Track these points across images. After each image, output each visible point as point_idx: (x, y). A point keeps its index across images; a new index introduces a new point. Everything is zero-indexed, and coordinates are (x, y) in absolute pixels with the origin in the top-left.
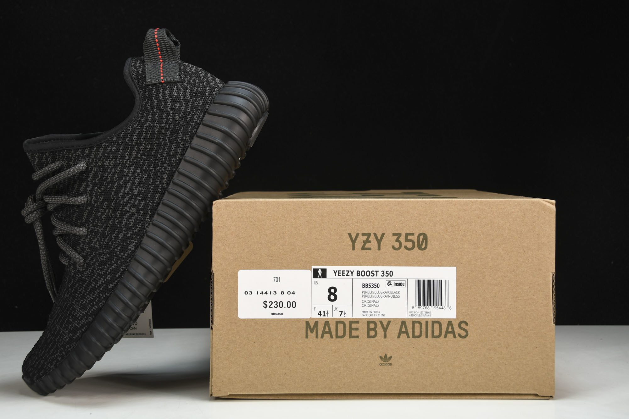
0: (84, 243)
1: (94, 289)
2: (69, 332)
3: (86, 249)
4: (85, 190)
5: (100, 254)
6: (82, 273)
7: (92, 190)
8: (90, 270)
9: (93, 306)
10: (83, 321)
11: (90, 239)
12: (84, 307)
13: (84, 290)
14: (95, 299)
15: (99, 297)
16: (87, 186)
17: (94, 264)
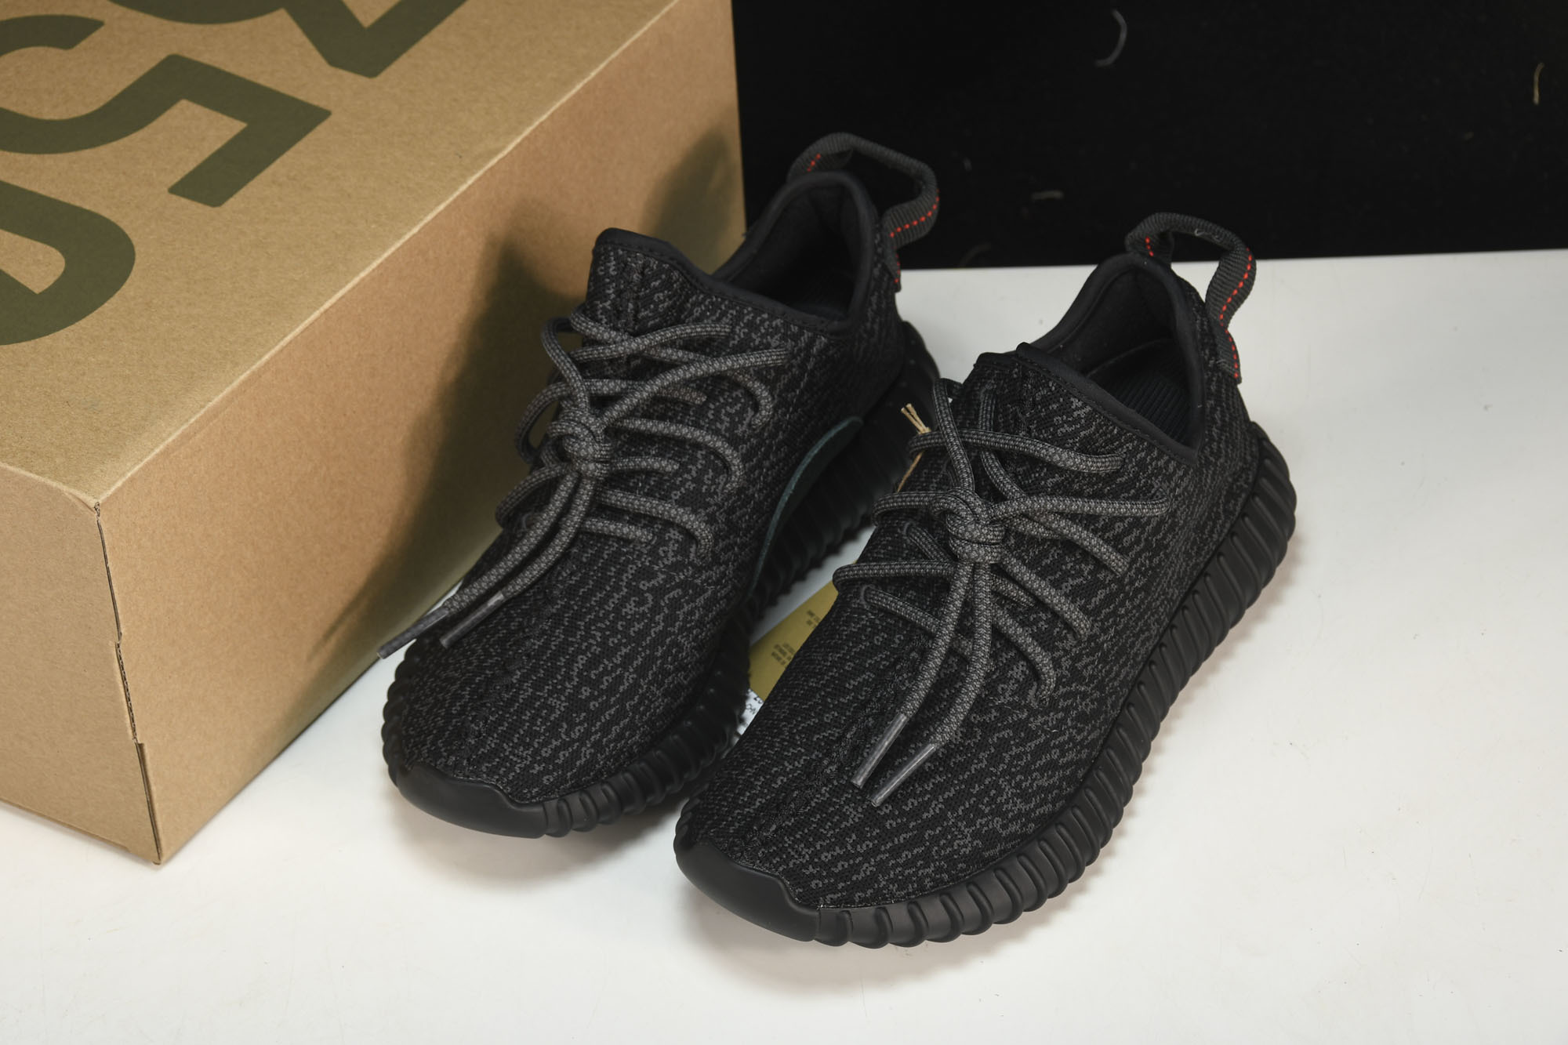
0: (1066, 652)
1: (1053, 766)
2: (976, 835)
3: (1064, 668)
4: (1131, 548)
5: (1084, 696)
6: (1033, 713)
7: (1139, 554)
8: (1054, 717)
9: (1044, 802)
10: (1014, 828)
11: (1081, 650)
12: (1025, 796)
13: (1029, 755)
14: (1052, 787)
15: (1060, 788)
16: (1138, 541)
17: (1066, 710)
